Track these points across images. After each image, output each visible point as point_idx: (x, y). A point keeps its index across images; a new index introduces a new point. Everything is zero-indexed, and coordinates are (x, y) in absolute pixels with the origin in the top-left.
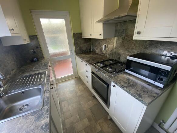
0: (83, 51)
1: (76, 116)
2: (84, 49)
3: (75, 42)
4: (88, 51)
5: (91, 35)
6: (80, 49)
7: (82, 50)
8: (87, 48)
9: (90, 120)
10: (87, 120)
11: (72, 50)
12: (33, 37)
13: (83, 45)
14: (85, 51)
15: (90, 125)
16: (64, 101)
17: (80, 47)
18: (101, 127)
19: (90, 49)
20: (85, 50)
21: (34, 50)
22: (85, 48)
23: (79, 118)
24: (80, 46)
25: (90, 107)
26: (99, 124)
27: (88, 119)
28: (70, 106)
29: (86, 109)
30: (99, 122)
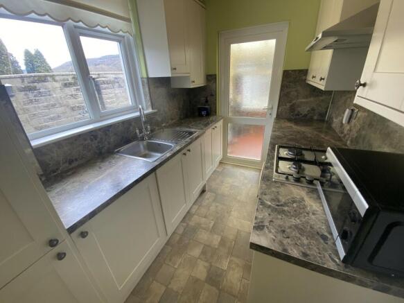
0: (296, 115)
1: (210, 223)
2: (304, 110)
3: (282, 90)
4: (315, 118)
5: (313, 77)
6: (292, 109)
7: (296, 112)
8: (313, 110)
9: (223, 242)
10: (219, 239)
11: (272, 108)
12: (211, 78)
13: (303, 100)
14: (306, 115)
15: (216, 249)
16: (213, 192)
17: (294, 105)
18: (229, 267)
19: (323, 115)
20: (306, 113)
21: (207, 98)
22: (308, 109)
23: (211, 227)
24: (294, 102)
25: (239, 228)
26: (231, 261)
27: (222, 240)
28: (214, 204)
29: (231, 225)
30: (232, 258)
